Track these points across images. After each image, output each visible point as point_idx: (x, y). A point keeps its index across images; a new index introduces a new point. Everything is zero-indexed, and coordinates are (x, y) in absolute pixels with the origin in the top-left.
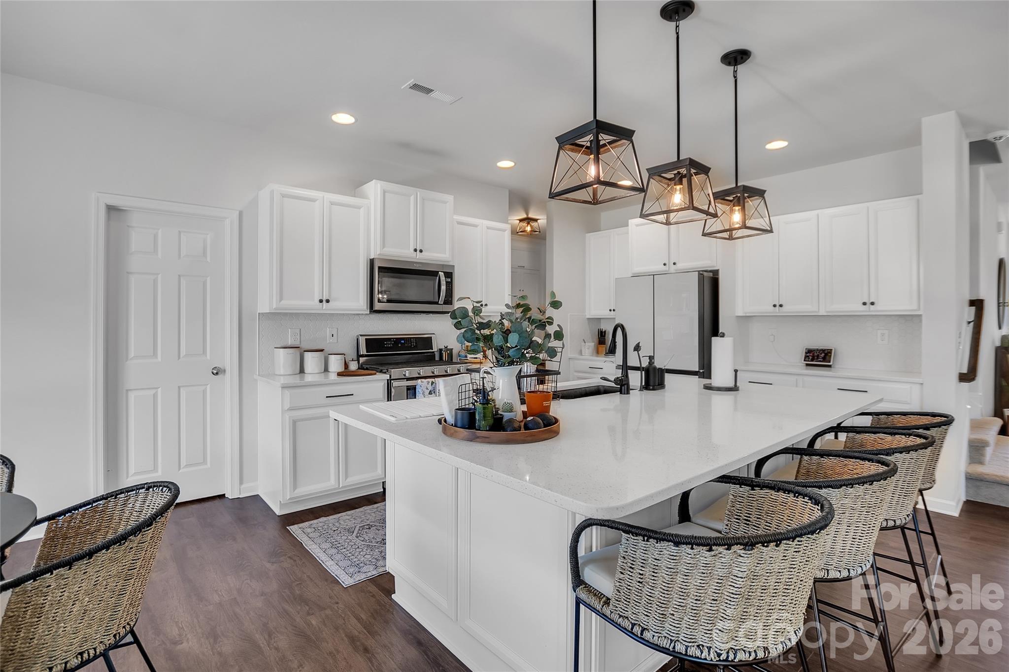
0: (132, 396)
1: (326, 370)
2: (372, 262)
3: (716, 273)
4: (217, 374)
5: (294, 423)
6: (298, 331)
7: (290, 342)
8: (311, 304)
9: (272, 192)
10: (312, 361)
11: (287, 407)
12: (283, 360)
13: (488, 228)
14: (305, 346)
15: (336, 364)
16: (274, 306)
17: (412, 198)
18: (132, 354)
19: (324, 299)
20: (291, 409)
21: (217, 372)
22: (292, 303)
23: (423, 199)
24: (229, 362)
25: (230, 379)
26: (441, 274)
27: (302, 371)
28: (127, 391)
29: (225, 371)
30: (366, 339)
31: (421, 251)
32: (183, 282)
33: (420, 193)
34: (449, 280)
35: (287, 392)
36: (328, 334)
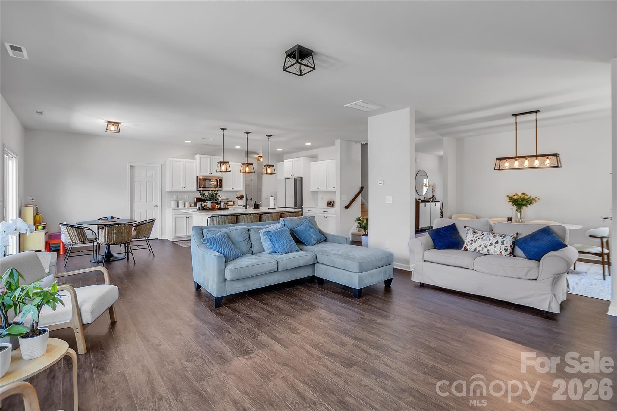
0: (135, 211)
1: (185, 206)
2: (197, 177)
3: (302, 178)
4: (156, 207)
5: (175, 218)
6: (177, 196)
7: (175, 199)
8: (180, 189)
9: (170, 160)
10: (181, 204)
11: (174, 214)
12: (173, 204)
13: (235, 165)
14: (178, 200)
15: (187, 205)
16: (171, 189)
17: (209, 159)
18: (135, 201)
19: (184, 187)
20: (174, 215)
21: (156, 206)
22: (175, 188)
23: (212, 159)
24: (159, 204)
25: (159, 208)
26: (218, 180)
27: (178, 207)
28: (135, 210)
29: (158, 206)
30: (197, 198)
31: (212, 173)
32: (147, 183)
33: (211, 157)
34: (221, 181)
35: (174, 210)
36: (186, 197)
